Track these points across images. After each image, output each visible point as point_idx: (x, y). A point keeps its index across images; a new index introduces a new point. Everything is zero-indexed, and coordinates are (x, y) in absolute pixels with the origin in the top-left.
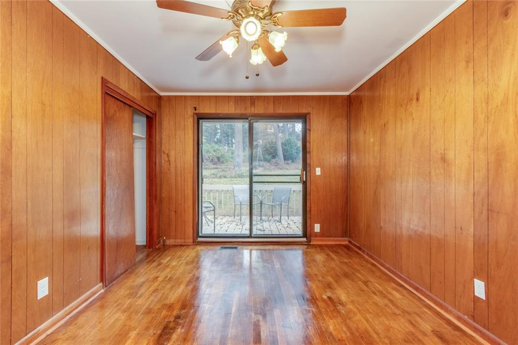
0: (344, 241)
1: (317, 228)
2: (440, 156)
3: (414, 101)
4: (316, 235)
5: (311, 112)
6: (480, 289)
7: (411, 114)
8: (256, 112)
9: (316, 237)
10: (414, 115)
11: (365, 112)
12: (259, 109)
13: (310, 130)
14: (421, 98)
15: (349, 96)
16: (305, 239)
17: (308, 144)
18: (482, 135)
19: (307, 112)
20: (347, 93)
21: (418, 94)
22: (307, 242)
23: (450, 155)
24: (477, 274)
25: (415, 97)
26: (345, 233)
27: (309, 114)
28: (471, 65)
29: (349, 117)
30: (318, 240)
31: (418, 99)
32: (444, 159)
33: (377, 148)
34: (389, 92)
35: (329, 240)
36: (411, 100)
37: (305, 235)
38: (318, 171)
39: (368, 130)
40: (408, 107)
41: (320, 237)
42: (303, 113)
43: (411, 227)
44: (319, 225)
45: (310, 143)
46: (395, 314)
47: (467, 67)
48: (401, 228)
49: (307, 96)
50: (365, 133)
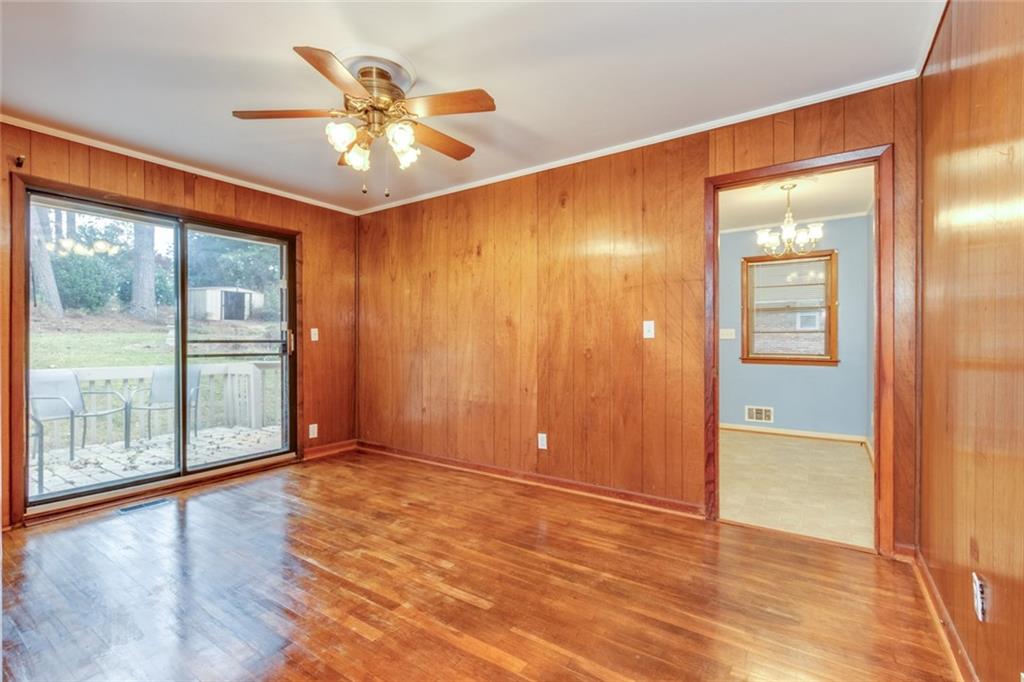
0: (351, 444)
1: (313, 431)
2: (505, 319)
3: (475, 254)
4: (312, 442)
5: (304, 231)
6: (542, 441)
7: (471, 269)
8: (198, 208)
9: (311, 446)
10: (474, 270)
11: (394, 250)
12: (205, 204)
13: (301, 262)
14: (483, 253)
15: (358, 219)
16: (293, 455)
17: (298, 286)
18: (544, 302)
19: (296, 229)
20: (356, 213)
21: (479, 248)
22: (296, 458)
23: (516, 319)
24: (540, 430)
25: (475, 250)
26: (353, 432)
27: (299, 233)
28: (535, 235)
29: (357, 251)
30: (316, 452)
31: (479, 253)
32: (509, 323)
33: (416, 303)
34: (437, 235)
35: (332, 448)
36: (471, 252)
37: (293, 447)
38: (315, 334)
39: (399, 277)
40: (466, 259)
41: (318, 445)
42: (289, 231)
43: (471, 399)
44: (316, 425)
45: (301, 285)
46: (479, 494)
47: (532, 236)
48: (456, 404)
49: (296, 202)
50: (393, 280)
